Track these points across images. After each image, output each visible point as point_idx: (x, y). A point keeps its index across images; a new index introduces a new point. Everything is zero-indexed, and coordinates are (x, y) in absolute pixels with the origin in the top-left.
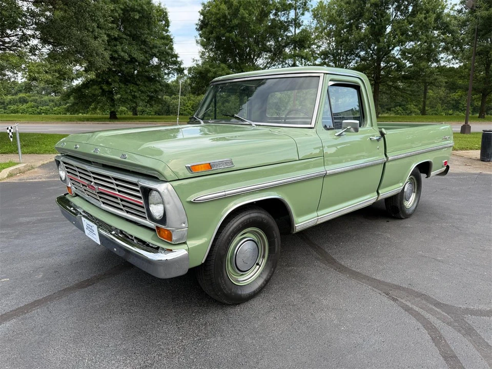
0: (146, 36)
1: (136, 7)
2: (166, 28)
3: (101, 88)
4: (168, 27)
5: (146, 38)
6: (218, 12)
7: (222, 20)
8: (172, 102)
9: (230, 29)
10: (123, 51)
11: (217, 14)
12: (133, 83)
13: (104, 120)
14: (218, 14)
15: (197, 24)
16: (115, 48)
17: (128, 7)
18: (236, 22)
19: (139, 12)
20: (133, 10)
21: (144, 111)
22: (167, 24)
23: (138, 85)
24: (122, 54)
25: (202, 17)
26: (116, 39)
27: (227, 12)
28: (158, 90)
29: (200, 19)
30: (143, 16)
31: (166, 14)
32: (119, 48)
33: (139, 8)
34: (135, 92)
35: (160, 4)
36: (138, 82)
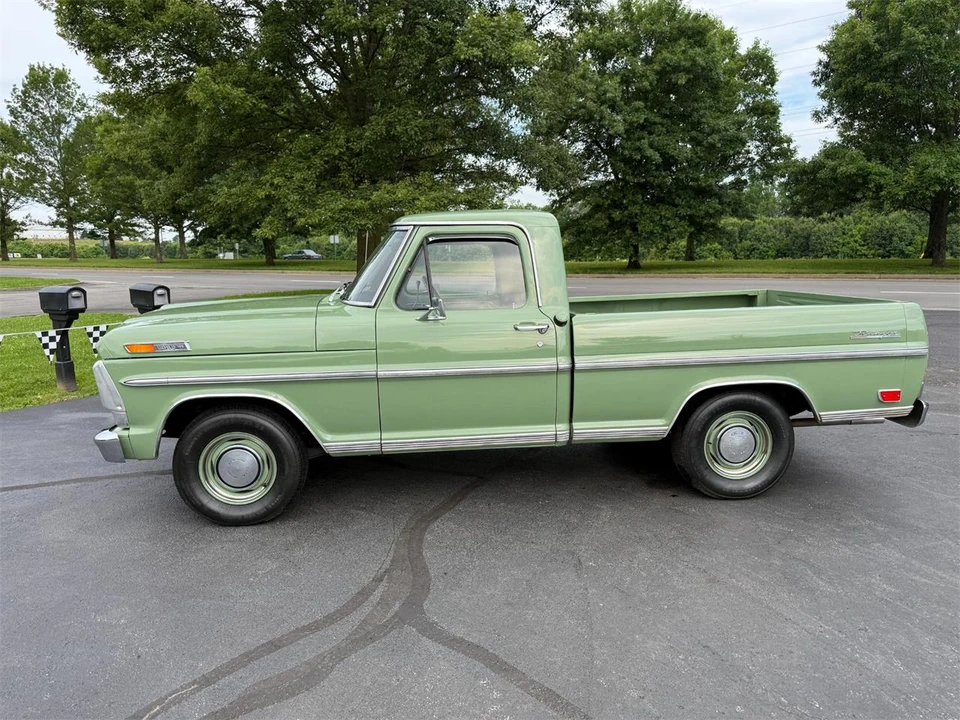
0: (702, 112)
1: (683, 63)
2: (769, 87)
3: (610, 218)
4: (772, 86)
5: (702, 116)
6: (851, 41)
7: (859, 56)
8: (816, 229)
9: (878, 72)
10: (651, 146)
11: (848, 46)
12: (669, 204)
13: (610, 271)
14: (852, 45)
15: (814, 73)
16: (638, 144)
17: (668, 65)
18: (892, 55)
19: (687, 71)
20: (677, 69)
21: (754, 249)
22: (772, 80)
23: (676, 206)
24: (650, 152)
25: (824, 58)
26: (642, 127)
27: (871, 40)
28: (711, 211)
29: (820, 63)
30: (696, 78)
31: (770, 59)
32: (645, 142)
33: (687, 64)
34: (668, 219)
35: (757, 43)
36: (678, 201)
